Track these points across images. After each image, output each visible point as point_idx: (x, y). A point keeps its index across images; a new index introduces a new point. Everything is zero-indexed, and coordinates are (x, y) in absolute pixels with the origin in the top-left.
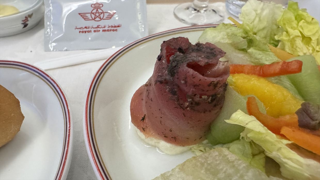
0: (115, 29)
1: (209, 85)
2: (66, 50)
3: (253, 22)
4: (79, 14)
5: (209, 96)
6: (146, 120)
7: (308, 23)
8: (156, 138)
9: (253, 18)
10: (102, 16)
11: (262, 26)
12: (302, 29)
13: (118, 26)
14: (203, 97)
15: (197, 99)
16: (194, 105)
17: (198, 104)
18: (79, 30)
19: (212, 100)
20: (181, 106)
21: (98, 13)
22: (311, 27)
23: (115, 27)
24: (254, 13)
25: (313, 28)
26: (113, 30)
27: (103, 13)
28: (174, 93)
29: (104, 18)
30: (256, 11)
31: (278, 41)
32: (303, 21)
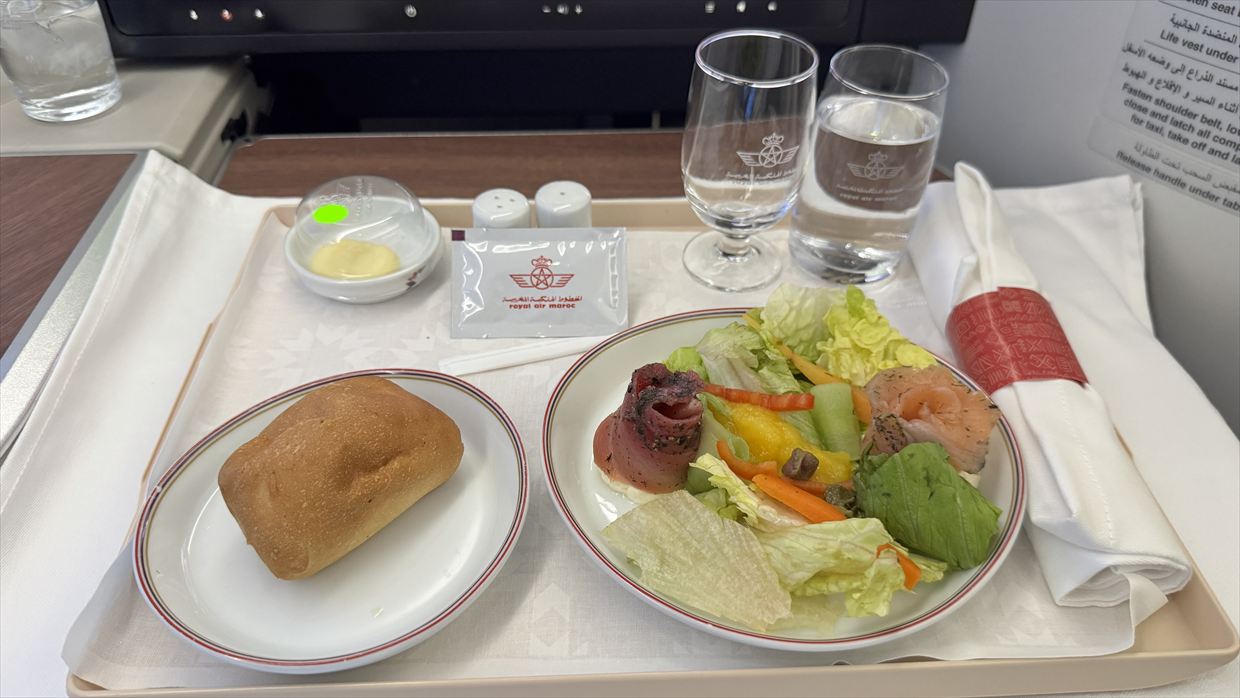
0: (571, 303)
1: (675, 427)
2: (487, 338)
3: (785, 319)
4: (511, 276)
5: (676, 438)
6: (613, 460)
7: (871, 324)
8: (623, 482)
9: (784, 314)
10: (549, 280)
11: (802, 324)
12: (860, 336)
13: (577, 300)
14: (670, 438)
15: (664, 440)
16: (662, 446)
17: (665, 445)
18: (510, 303)
19: (681, 442)
20: (648, 446)
21: (544, 275)
22: (874, 331)
23: (572, 300)
24: (786, 307)
25: (877, 334)
26: (568, 306)
27: (551, 275)
28: (641, 432)
29: (554, 284)
30: (790, 302)
31: (820, 353)
32: (864, 320)
